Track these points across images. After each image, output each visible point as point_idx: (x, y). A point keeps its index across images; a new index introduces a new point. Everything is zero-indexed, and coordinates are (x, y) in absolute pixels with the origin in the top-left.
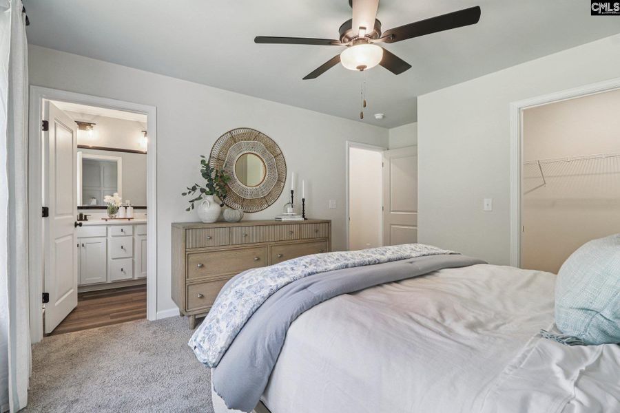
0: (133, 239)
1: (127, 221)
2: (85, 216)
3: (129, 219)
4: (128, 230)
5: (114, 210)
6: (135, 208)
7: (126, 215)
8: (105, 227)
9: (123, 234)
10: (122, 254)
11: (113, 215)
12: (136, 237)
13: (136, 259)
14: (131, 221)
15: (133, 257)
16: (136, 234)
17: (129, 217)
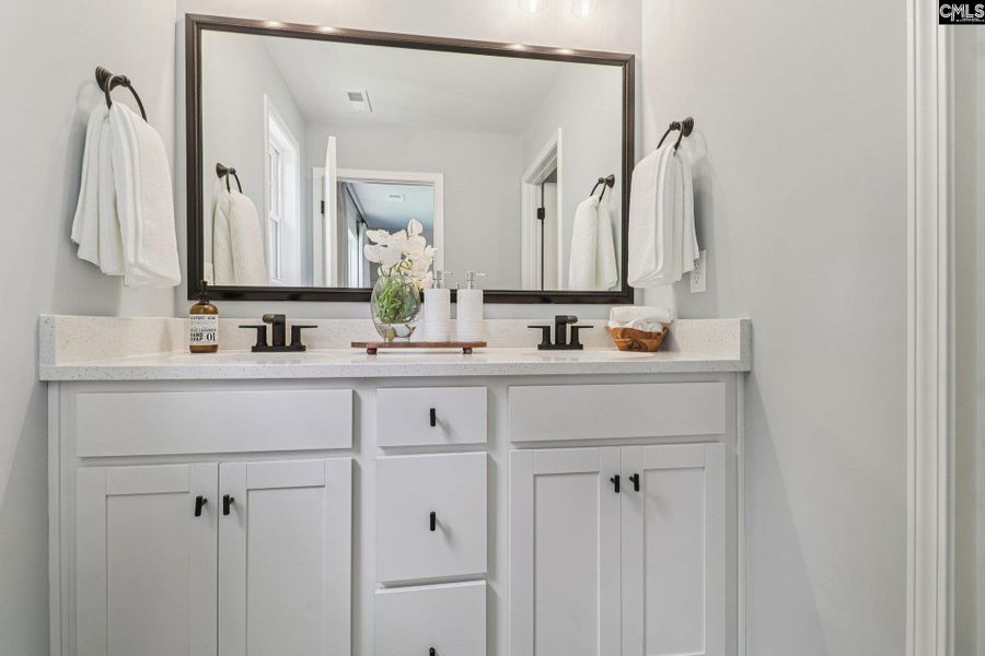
0: (491, 466)
1: (454, 361)
2: (296, 330)
3: (467, 349)
4: (464, 409)
5: (404, 304)
6: (491, 297)
7: (452, 329)
8: (346, 394)
9: (436, 436)
10: (430, 555)
11: (400, 327)
12: (506, 456)
13: (503, 589)
14: (478, 356)
15: (491, 573)
16: (505, 434)
17: (465, 336)
